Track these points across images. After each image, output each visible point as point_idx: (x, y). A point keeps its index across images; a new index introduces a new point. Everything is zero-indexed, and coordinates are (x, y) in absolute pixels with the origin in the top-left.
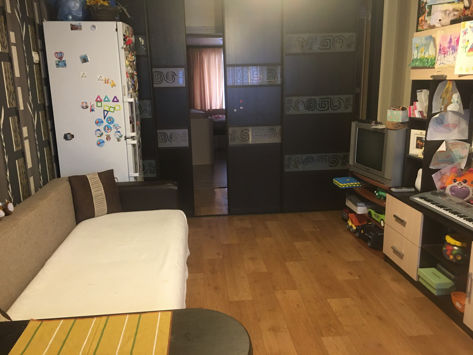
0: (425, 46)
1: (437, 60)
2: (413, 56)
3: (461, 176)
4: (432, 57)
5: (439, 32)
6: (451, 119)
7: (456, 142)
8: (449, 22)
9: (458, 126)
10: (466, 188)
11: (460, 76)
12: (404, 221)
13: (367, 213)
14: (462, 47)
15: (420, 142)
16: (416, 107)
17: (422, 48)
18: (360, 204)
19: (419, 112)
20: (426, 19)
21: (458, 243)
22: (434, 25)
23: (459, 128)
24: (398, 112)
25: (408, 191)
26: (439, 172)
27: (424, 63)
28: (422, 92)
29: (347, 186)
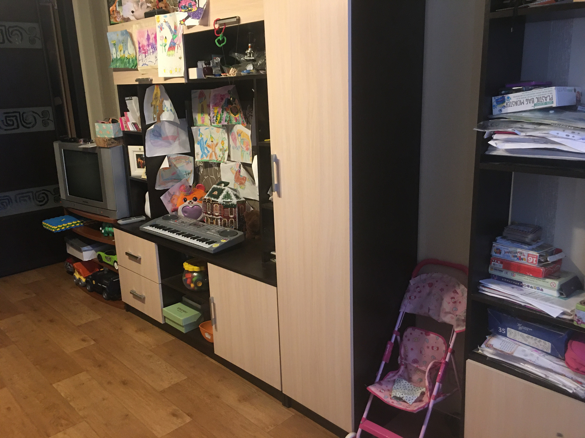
0: (123, 43)
1: (139, 61)
2: (111, 55)
3: (190, 194)
4: (132, 56)
5: (134, 26)
6: (169, 130)
7: (179, 157)
8: (143, 15)
9: (178, 139)
10: (197, 206)
11: (166, 79)
12: (138, 258)
13: (97, 257)
14: (161, 45)
15: (141, 161)
16: (128, 118)
17: (120, 45)
18: (85, 248)
19: (133, 124)
20: (118, 10)
21: (196, 268)
22: (128, 18)
23: (179, 140)
24: (108, 125)
25: (137, 221)
26: (168, 193)
27: (125, 64)
28: (132, 99)
29: (63, 228)
